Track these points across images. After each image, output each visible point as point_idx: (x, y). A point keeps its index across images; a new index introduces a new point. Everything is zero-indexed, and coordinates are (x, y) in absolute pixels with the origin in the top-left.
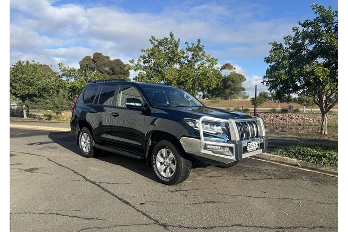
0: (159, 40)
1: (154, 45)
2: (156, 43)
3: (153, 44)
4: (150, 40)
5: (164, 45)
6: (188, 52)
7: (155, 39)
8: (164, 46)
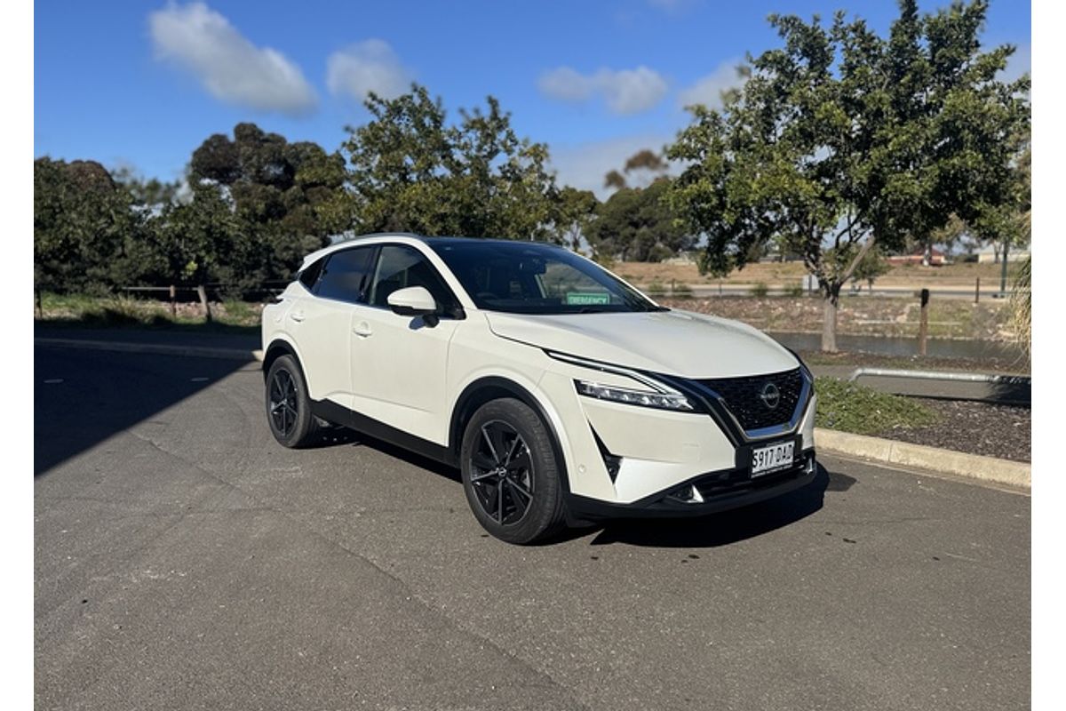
0: (391, 102)
1: (378, 115)
2: (383, 110)
3: (375, 111)
4: (366, 103)
5: (404, 115)
6: (470, 134)
7: (379, 97)
8: (406, 117)
